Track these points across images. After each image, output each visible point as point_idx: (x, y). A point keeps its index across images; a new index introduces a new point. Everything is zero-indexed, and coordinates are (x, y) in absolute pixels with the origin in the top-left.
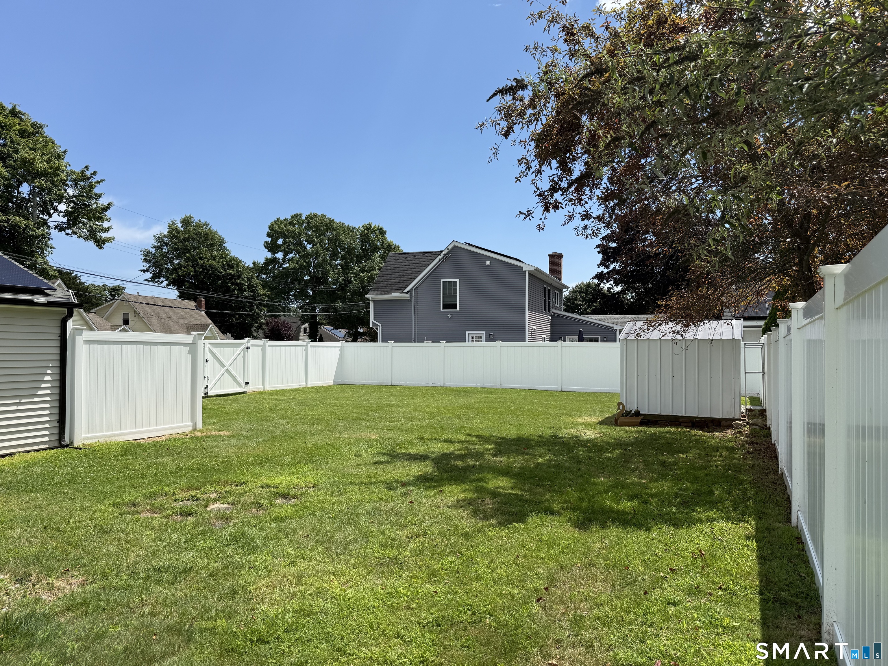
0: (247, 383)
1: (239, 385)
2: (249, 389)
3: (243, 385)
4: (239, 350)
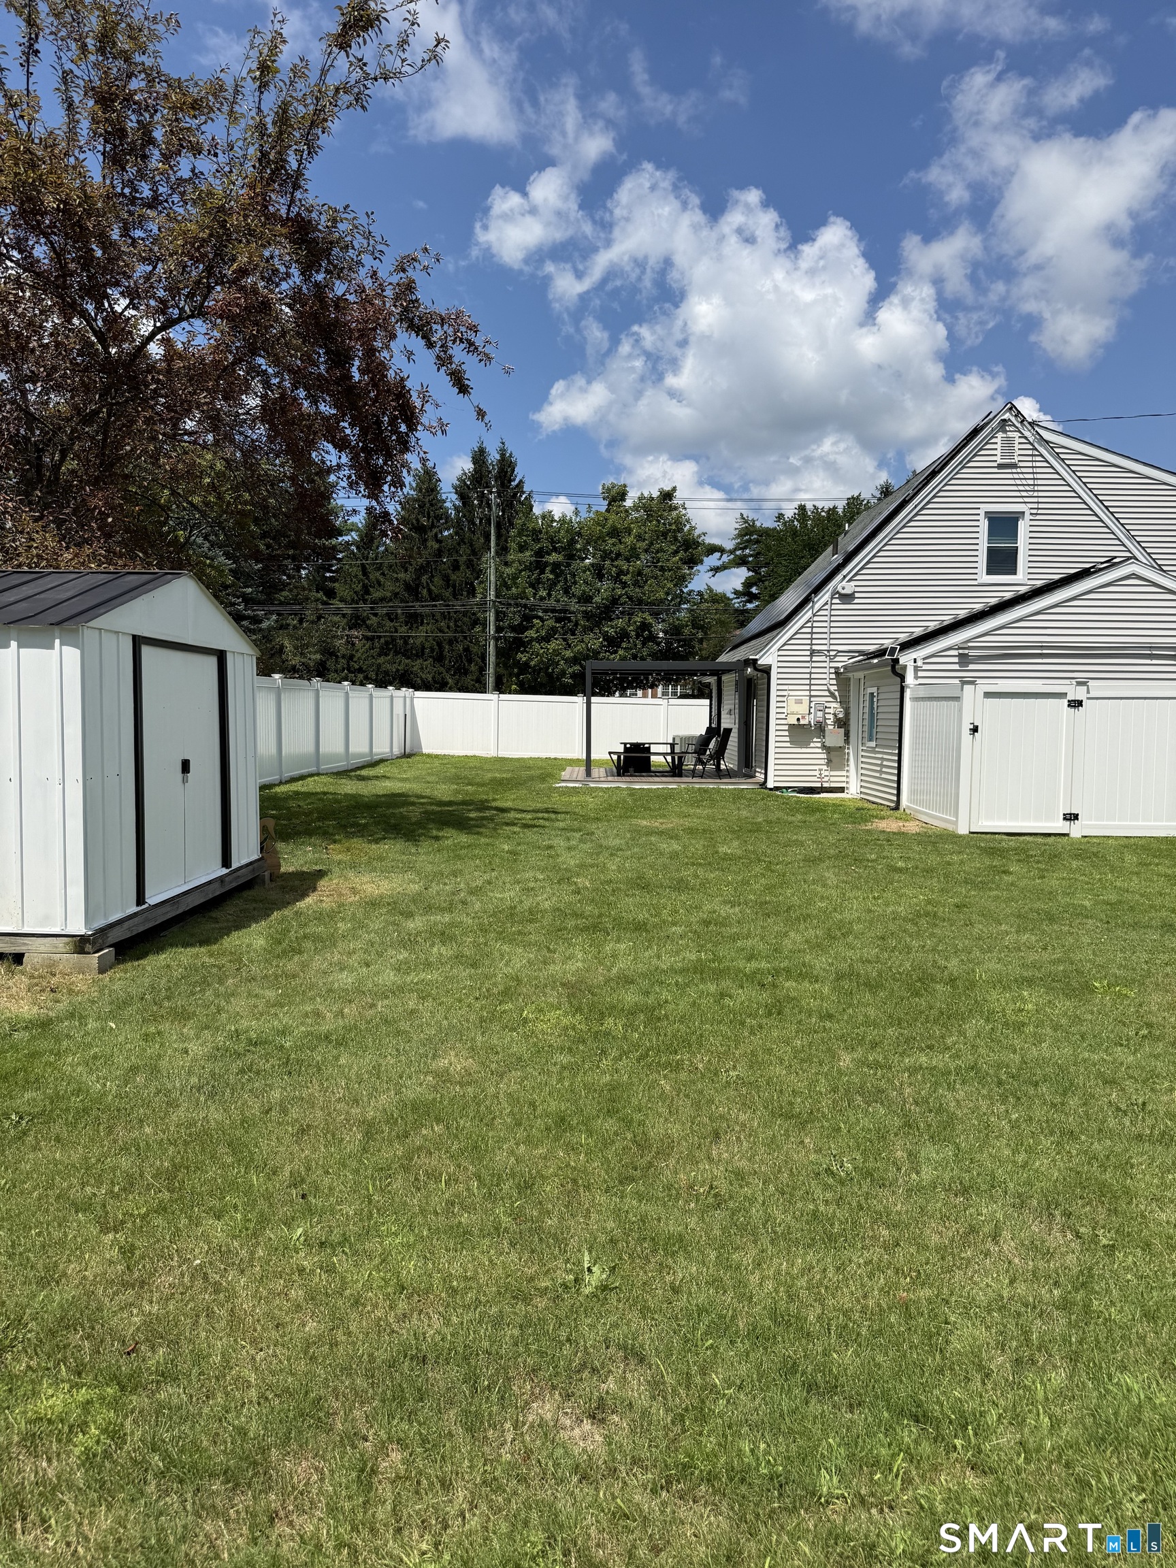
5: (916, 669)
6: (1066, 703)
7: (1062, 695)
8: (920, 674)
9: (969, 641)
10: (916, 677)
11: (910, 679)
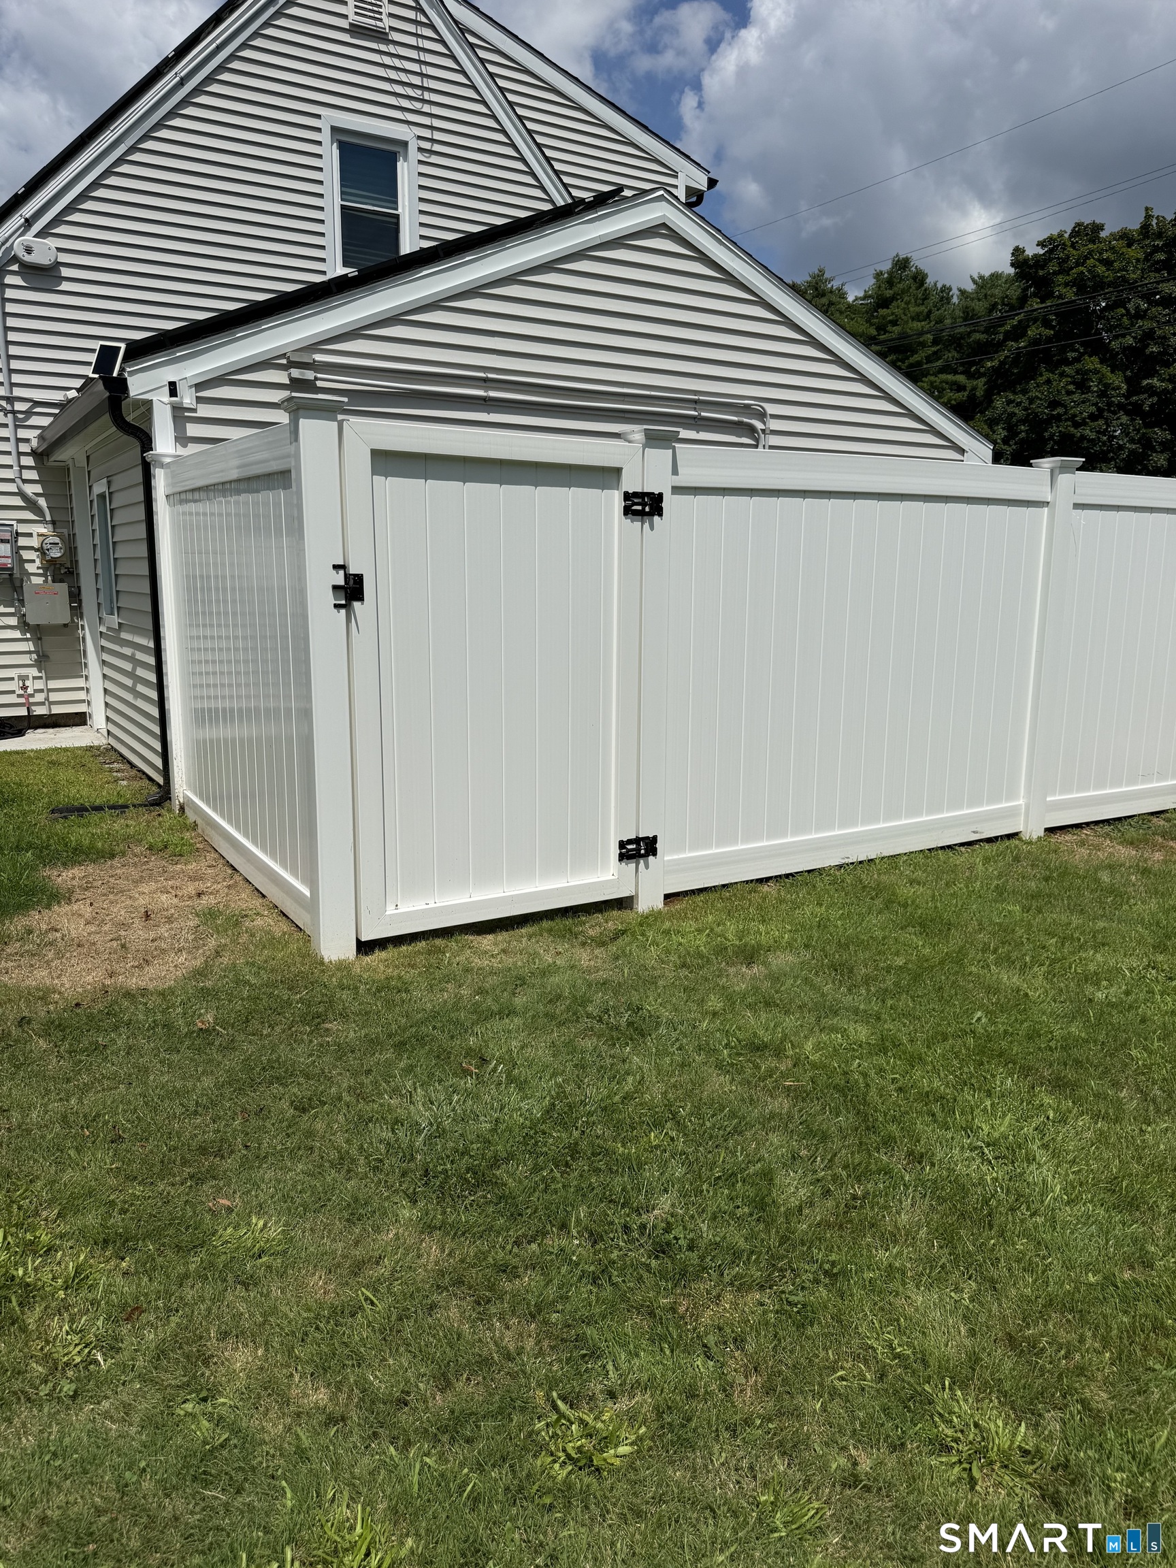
5: (180, 415)
6: (618, 502)
8: (193, 430)
9: (314, 347)
10: (182, 439)
11: (164, 443)
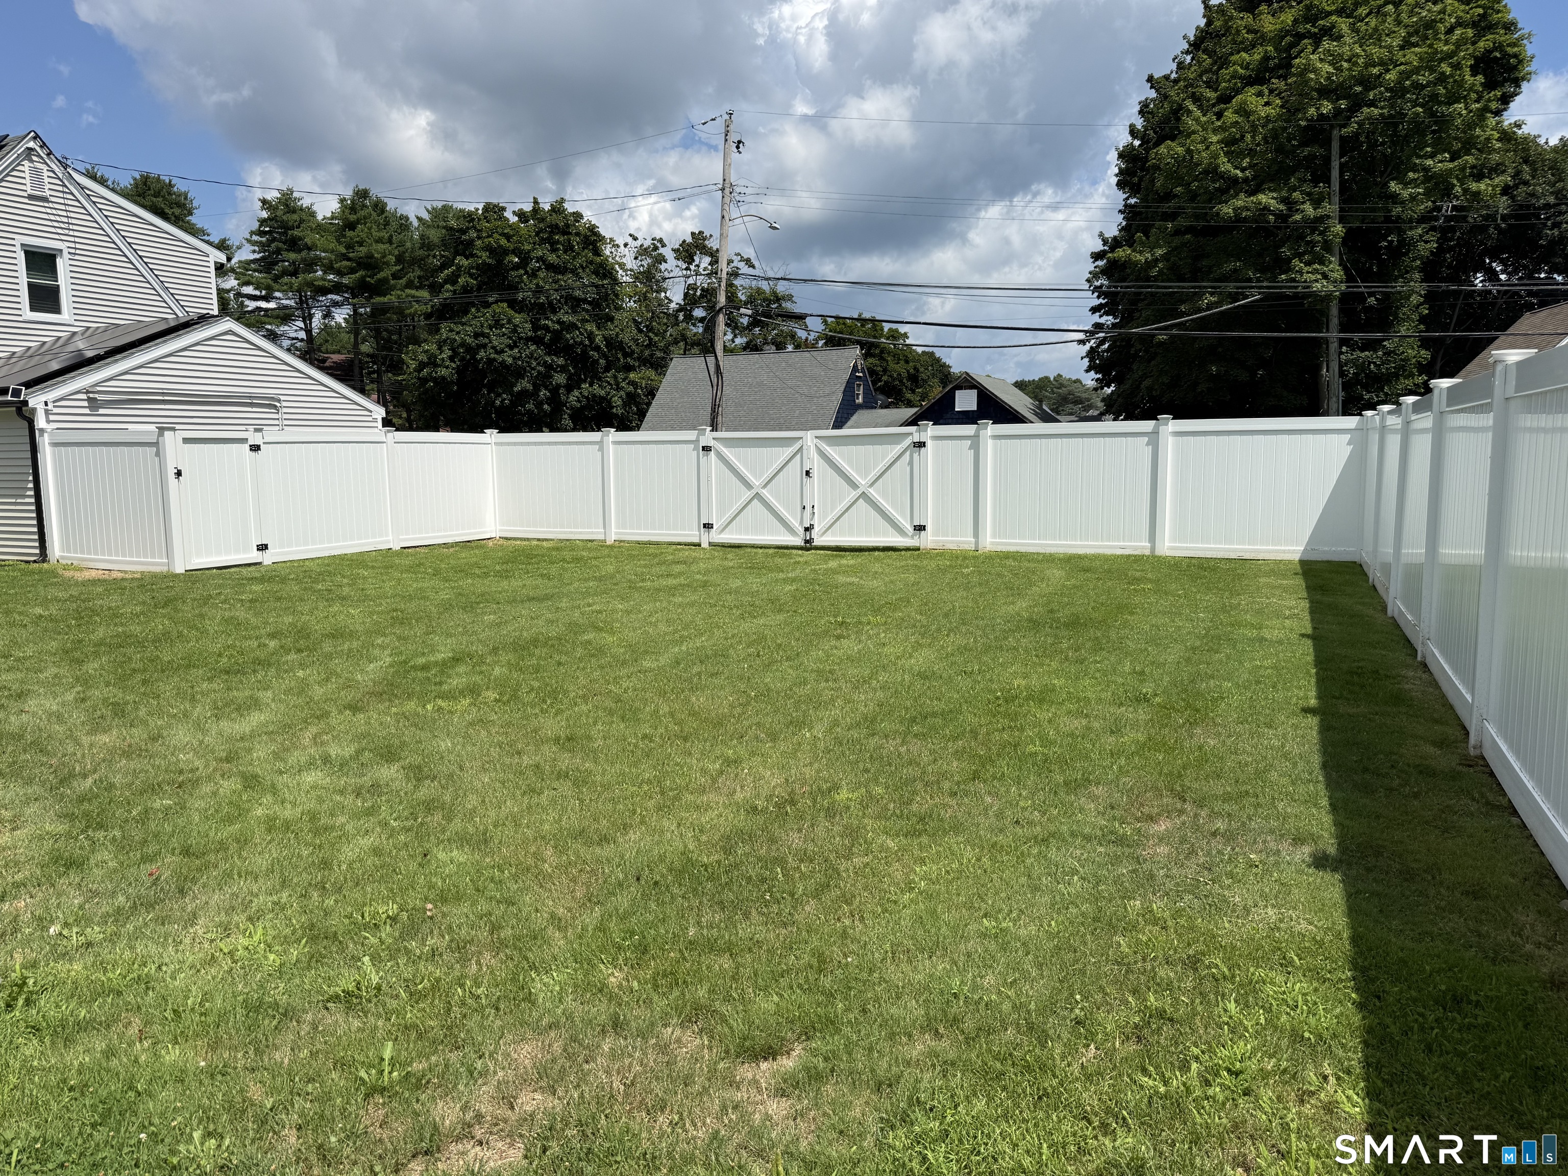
0: (920, 528)
1: (901, 531)
2: (928, 540)
3: (910, 529)
4: (898, 449)
5: (47, 412)
6: (248, 448)
7: (244, 441)
8: (51, 417)
9: (96, 385)
10: (48, 421)
11: (41, 422)
